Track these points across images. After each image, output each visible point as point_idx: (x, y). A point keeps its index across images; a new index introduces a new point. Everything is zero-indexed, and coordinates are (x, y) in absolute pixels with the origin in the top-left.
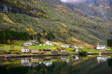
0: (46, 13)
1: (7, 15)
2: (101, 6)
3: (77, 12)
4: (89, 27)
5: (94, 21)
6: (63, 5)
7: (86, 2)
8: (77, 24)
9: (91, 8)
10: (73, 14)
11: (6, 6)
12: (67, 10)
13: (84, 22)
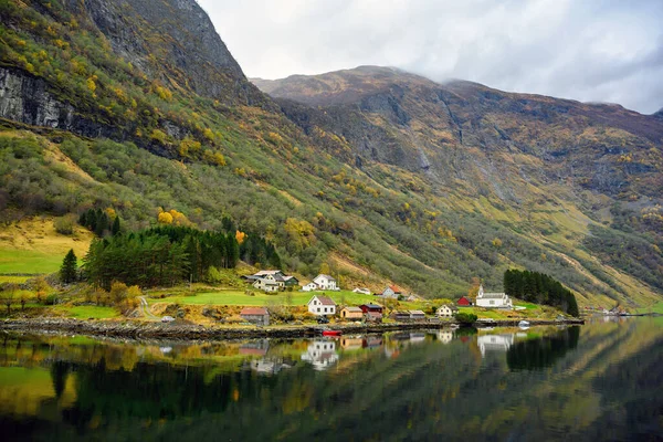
0: (213, 145)
1: (54, 141)
2: (416, 125)
3: (325, 144)
4: (381, 213)
5: (392, 186)
6: (268, 108)
7: (359, 103)
8: (334, 197)
9: (381, 129)
10: (310, 149)
11: (52, 103)
12: (287, 133)
13: (360, 188)
